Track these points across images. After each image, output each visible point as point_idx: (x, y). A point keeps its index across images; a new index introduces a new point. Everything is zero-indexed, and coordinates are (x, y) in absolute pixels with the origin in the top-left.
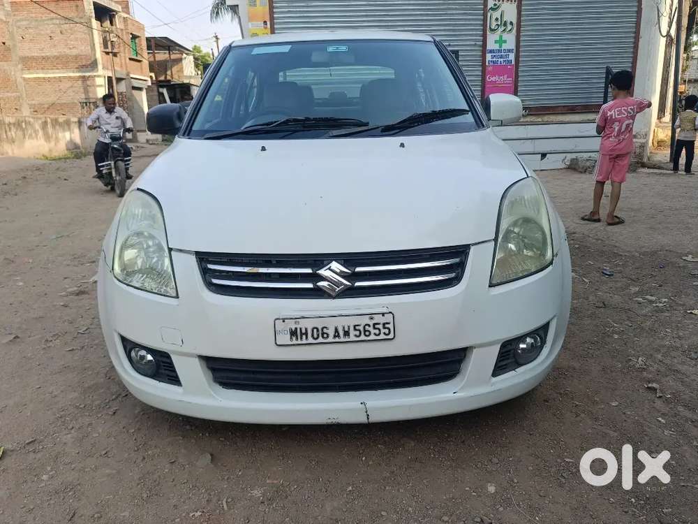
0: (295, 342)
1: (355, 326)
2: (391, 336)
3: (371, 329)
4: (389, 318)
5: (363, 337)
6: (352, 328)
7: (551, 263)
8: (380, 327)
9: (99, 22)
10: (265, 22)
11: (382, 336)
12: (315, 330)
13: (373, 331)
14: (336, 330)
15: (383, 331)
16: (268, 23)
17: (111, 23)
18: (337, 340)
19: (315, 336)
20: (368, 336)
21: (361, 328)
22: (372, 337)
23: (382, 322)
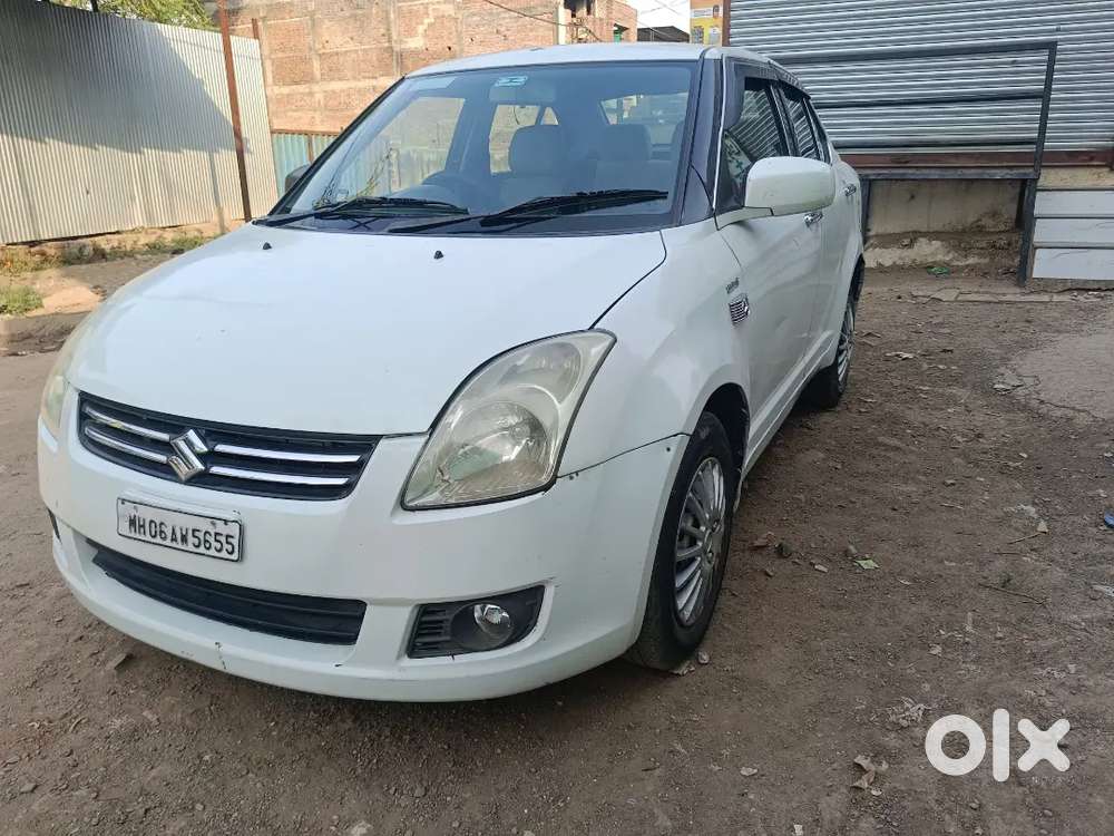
0: (132, 535)
1: (194, 531)
2: (235, 556)
3: (212, 540)
4: (234, 530)
5: (202, 549)
6: (190, 532)
7: (546, 488)
8: (223, 539)
9: (569, 11)
10: (716, 8)
11: (224, 554)
12: (153, 525)
13: (214, 544)
14: (174, 532)
15: (226, 546)
16: (721, 9)
17: (589, 12)
18: (174, 545)
19: (153, 533)
20: (208, 549)
21: (201, 535)
22: (212, 552)
23: (225, 533)
